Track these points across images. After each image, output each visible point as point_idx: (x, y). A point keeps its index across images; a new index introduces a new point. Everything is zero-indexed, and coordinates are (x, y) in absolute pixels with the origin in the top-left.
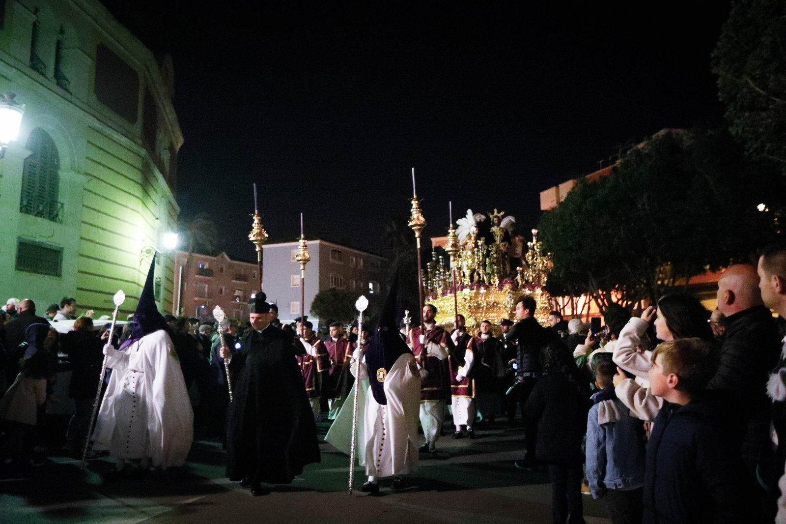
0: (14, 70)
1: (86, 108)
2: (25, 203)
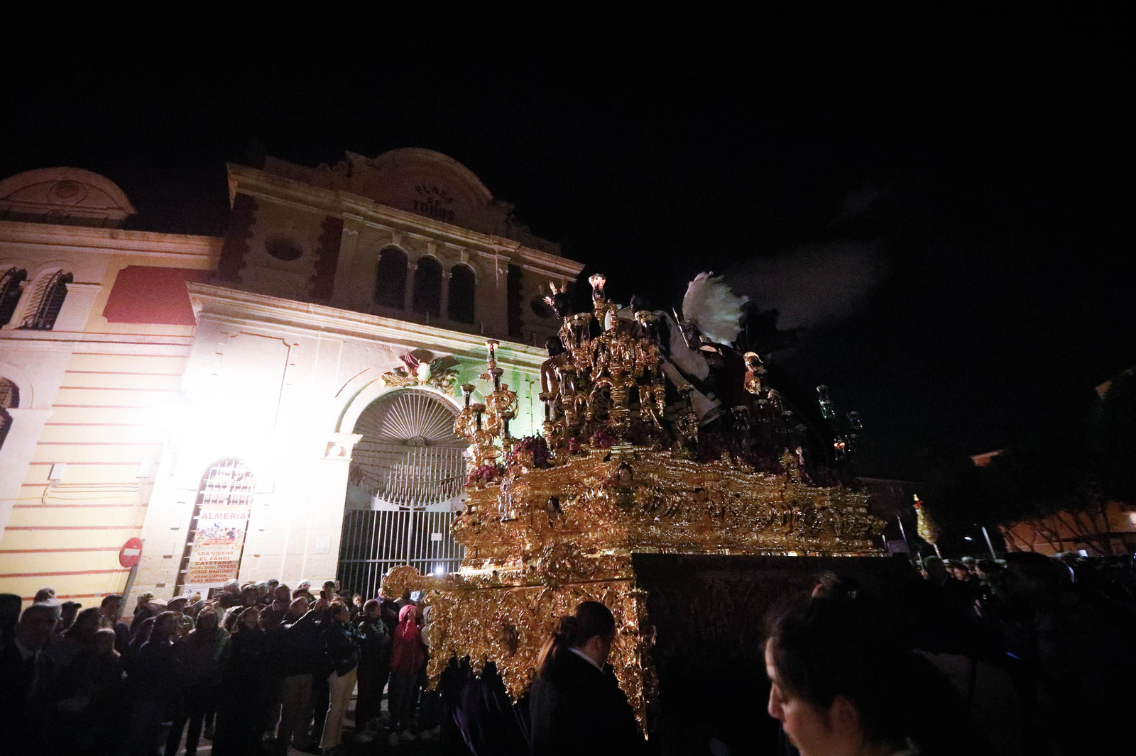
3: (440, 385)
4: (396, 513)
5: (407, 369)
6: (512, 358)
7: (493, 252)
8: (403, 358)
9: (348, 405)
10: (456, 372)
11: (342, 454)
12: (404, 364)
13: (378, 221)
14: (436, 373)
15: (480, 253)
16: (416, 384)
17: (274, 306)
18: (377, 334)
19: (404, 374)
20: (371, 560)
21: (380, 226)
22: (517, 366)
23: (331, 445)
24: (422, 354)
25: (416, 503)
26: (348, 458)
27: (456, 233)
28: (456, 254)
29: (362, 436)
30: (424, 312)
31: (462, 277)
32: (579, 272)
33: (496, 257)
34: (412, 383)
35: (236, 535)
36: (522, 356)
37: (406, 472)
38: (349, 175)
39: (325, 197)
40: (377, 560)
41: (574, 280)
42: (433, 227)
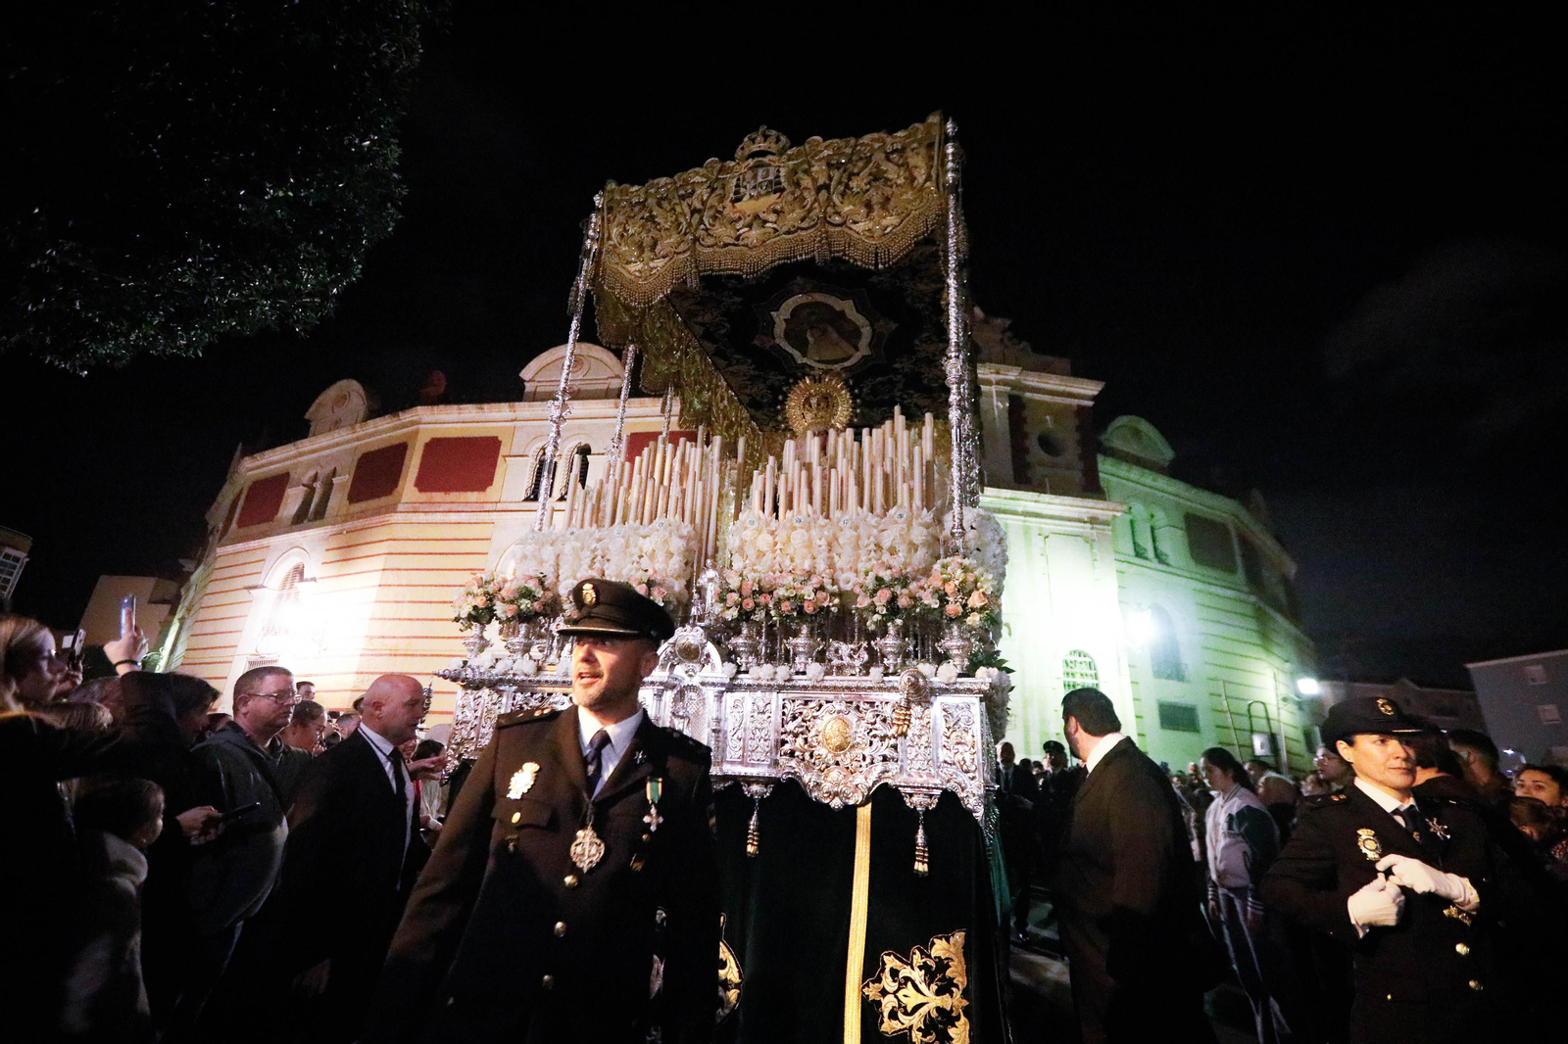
0: (1125, 564)
1: (1186, 574)
2: (1157, 671)
6: (1020, 509)
7: (989, 382)
22: (1028, 519)
32: (1096, 393)
33: (993, 389)
36: (1032, 507)
41: (1090, 403)
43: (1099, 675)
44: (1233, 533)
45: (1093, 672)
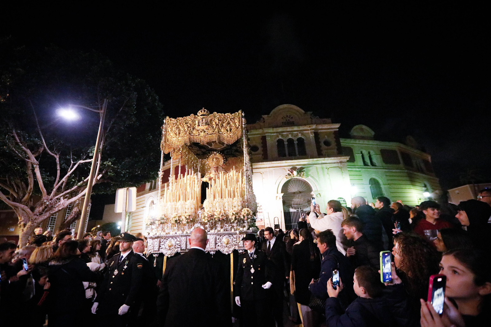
1: (382, 168)
2: (374, 197)
3: (300, 176)
4: (296, 212)
5: (290, 173)
6: (320, 163)
7: (308, 130)
8: (289, 170)
9: (278, 186)
10: (304, 171)
11: (280, 199)
12: (290, 172)
13: (274, 133)
14: (299, 173)
15: (304, 132)
16: (294, 177)
17: (256, 165)
18: (281, 165)
19: (290, 175)
20: (292, 224)
21: (275, 134)
22: (322, 165)
23: (277, 197)
24: (294, 168)
25: (300, 209)
26: (281, 200)
27: (296, 128)
28: (297, 135)
29: (283, 194)
30: (292, 156)
31: (301, 141)
32: (339, 127)
33: (309, 131)
34: (293, 177)
35: (262, 220)
36: (323, 162)
37: (296, 201)
38: (264, 122)
39: (260, 131)
40: (294, 224)
41: (338, 130)
42: (289, 129)
43: (347, 203)
44: (398, 152)
45: (345, 203)
